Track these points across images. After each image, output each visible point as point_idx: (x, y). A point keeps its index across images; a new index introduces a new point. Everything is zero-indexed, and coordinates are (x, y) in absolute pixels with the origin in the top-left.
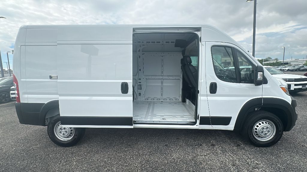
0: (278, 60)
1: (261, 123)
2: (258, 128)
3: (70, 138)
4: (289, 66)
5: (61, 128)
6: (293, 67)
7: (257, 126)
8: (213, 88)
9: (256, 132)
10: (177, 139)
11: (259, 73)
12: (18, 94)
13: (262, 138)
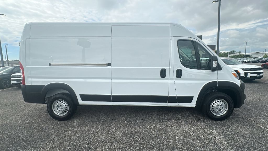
0: (241, 53)
1: (216, 101)
2: (214, 105)
3: (65, 114)
4: (251, 58)
5: (58, 106)
6: (253, 59)
7: (214, 104)
8: (179, 74)
9: (213, 108)
10: (151, 115)
11: (214, 61)
12: (24, 78)
13: (217, 113)
